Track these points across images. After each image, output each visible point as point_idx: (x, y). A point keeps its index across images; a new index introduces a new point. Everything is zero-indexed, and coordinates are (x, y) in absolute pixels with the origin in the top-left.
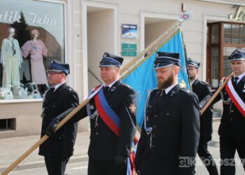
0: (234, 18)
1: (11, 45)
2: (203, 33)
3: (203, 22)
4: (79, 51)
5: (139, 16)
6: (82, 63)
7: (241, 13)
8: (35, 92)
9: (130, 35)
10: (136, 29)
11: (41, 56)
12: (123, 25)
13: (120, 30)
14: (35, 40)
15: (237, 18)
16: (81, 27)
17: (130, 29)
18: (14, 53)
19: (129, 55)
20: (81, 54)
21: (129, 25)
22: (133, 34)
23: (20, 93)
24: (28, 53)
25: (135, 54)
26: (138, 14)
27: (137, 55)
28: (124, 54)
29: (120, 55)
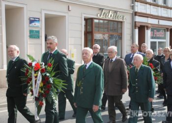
0: (100, 16)
2: (81, 24)
3: (81, 18)
5: (41, 13)
6: (2, 42)
7: (104, 13)
9: (35, 24)
10: (39, 21)
12: (30, 18)
13: (28, 21)
15: (102, 16)
16: (1, 19)
19: (34, 38)
20: (2, 36)
21: (34, 18)
22: (37, 24)
25: (38, 37)
26: (40, 11)
27: (40, 38)
28: (31, 37)
29: (28, 38)
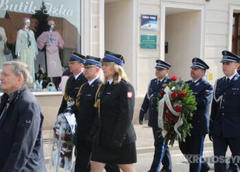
1: (26, 36)
2: (228, 24)
3: (228, 12)
4: (96, 43)
5: (160, 6)
8: (51, 85)
9: (149, 26)
10: (156, 20)
11: (57, 48)
12: (142, 15)
13: (139, 22)
14: (51, 31)
16: (98, 18)
17: (150, 20)
18: (30, 44)
19: (148, 48)
20: (98, 46)
21: (149, 16)
22: (153, 25)
23: (35, 86)
24: (43, 45)
25: (154, 46)
26: (159, 4)
27: (157, 47)
28: (143, 46)
29: (139, 47)
